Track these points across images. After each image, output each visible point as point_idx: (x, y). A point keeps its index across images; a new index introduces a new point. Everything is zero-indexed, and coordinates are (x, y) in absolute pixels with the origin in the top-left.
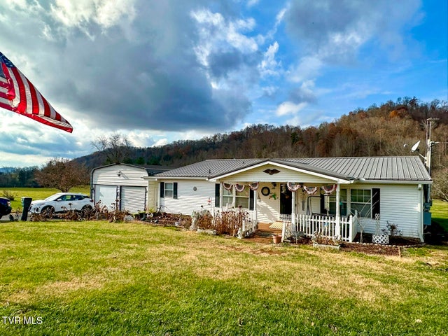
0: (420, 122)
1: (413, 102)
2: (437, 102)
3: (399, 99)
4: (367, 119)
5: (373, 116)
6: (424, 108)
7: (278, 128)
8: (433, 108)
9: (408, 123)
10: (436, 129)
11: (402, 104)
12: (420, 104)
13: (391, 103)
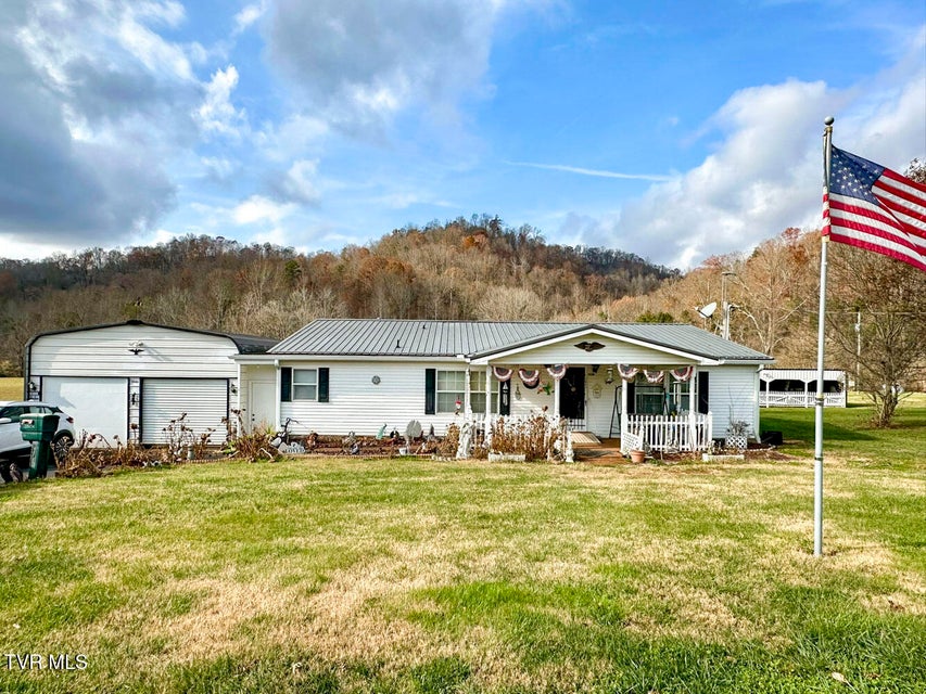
0: (508, 260)
1: (495, 224)
2: (526, 229)
3: (475, 216)
4: (426, 246)
5: (436, 242)
6: (510, 237)
7: (246, 248)
8: (523, 237)
9: (492, 260)
10: (530, 274)
11: (478, 225)
12: (503, 228)
13: (463, 221)
